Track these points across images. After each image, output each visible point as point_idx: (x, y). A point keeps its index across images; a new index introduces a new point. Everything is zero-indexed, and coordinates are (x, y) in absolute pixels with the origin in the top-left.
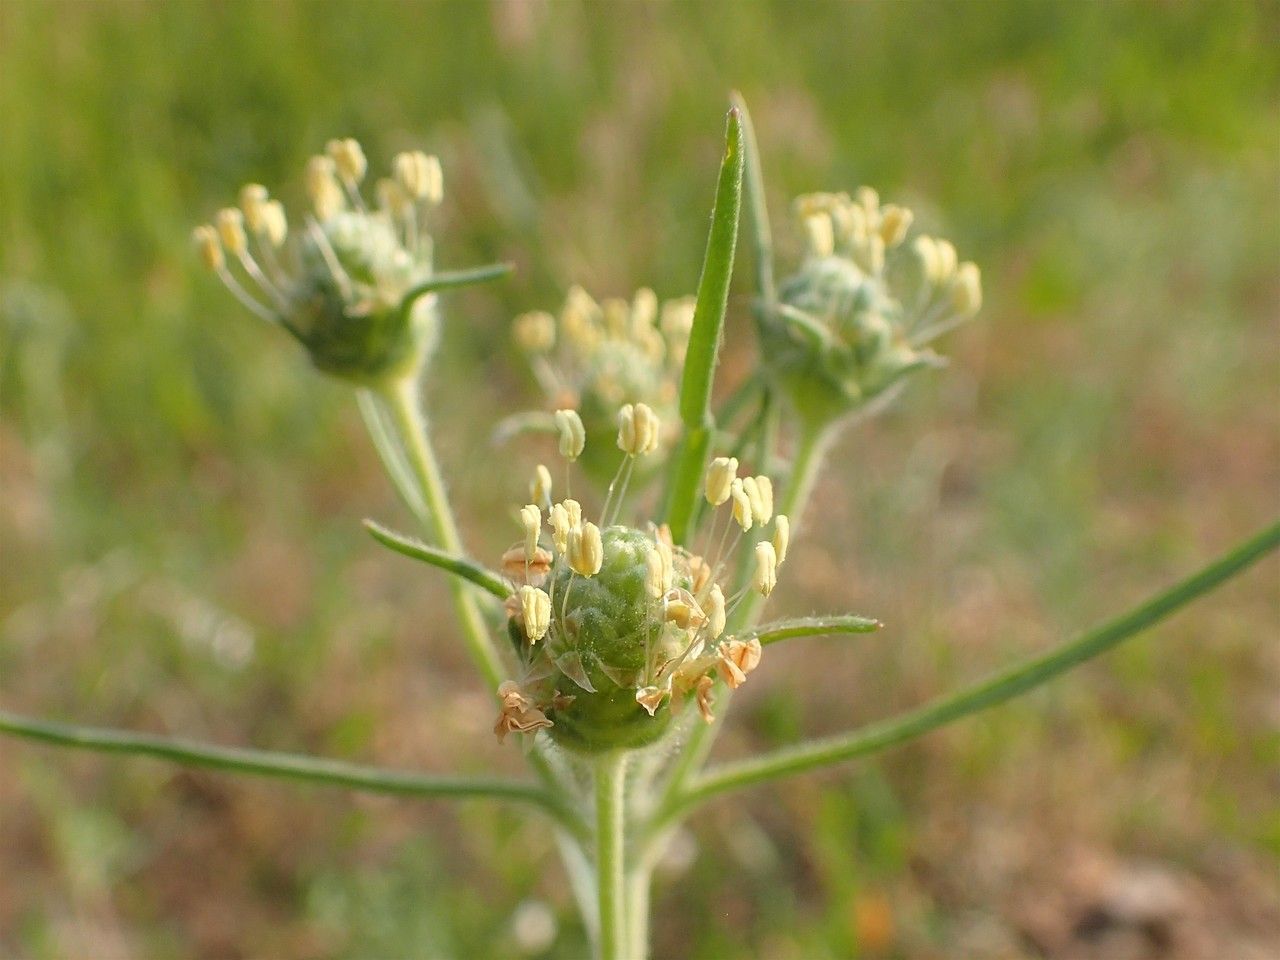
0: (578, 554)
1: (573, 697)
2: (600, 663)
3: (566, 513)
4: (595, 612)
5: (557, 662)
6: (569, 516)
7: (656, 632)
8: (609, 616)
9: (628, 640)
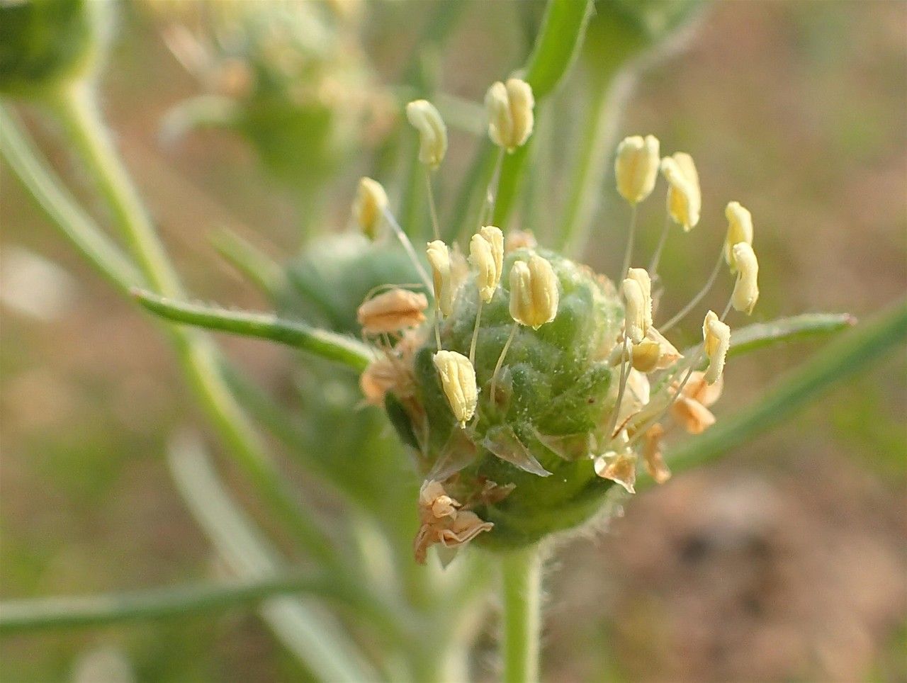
0: (527, 300)
1: (512, 486)
2: (537, 434)
3: (489, 246)
4: (526, 369)
5: (482, 442)
6: (492, 248)
7: (602, 379)
8: (543, 371)
9: (569, 397)
